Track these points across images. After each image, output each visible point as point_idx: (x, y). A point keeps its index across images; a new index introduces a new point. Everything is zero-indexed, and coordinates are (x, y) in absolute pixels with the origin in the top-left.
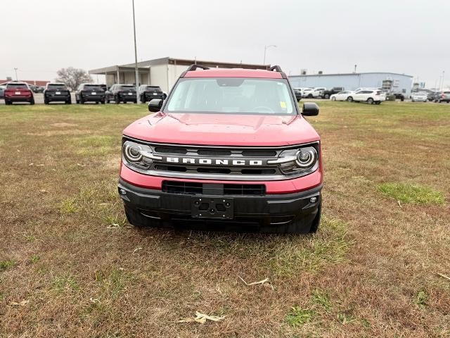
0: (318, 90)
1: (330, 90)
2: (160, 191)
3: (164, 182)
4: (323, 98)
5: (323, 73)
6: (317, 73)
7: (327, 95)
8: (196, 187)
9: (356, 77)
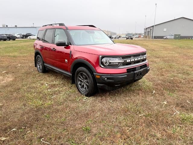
0: (18, 34)
1: (25, 34)
2: (126, 73)
3: (127, 70)
4: (23, 38)
5: (18, 27)
6: (14, 26)
7: (24, 37)
8: (134, 69)
9: (35, 28)
